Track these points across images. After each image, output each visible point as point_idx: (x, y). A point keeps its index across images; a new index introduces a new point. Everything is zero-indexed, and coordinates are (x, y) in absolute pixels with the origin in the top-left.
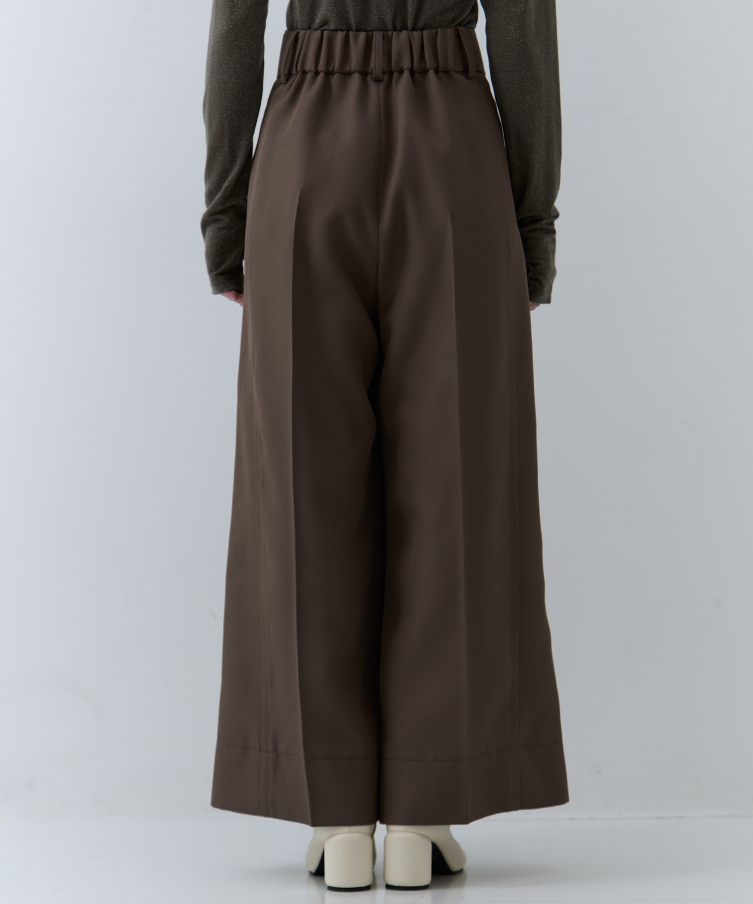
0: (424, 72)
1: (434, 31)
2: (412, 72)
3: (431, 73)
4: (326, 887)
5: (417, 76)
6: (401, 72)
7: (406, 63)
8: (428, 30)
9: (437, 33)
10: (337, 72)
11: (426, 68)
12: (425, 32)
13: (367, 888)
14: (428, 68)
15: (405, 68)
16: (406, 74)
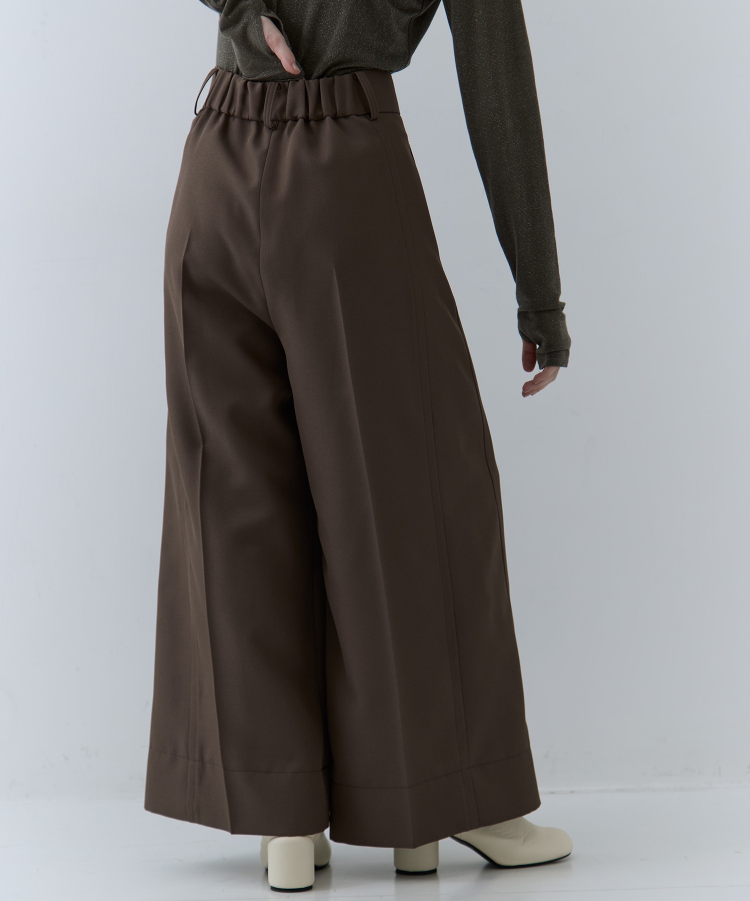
0: (320, 119)
1: (331, 78)
2: (307, 120)
3: (328, 121)
4: (270, 888)
5: (312, 123)
6: (295, 120)
7: (300, 112)
8: (325, 78)
9: (334, 80)
10: (237, 117)
11: (322, 116)
12: (321, 80)
13: (308, 889)
14: (324, 115)
15: (299, 117)
16: (300, 123)
